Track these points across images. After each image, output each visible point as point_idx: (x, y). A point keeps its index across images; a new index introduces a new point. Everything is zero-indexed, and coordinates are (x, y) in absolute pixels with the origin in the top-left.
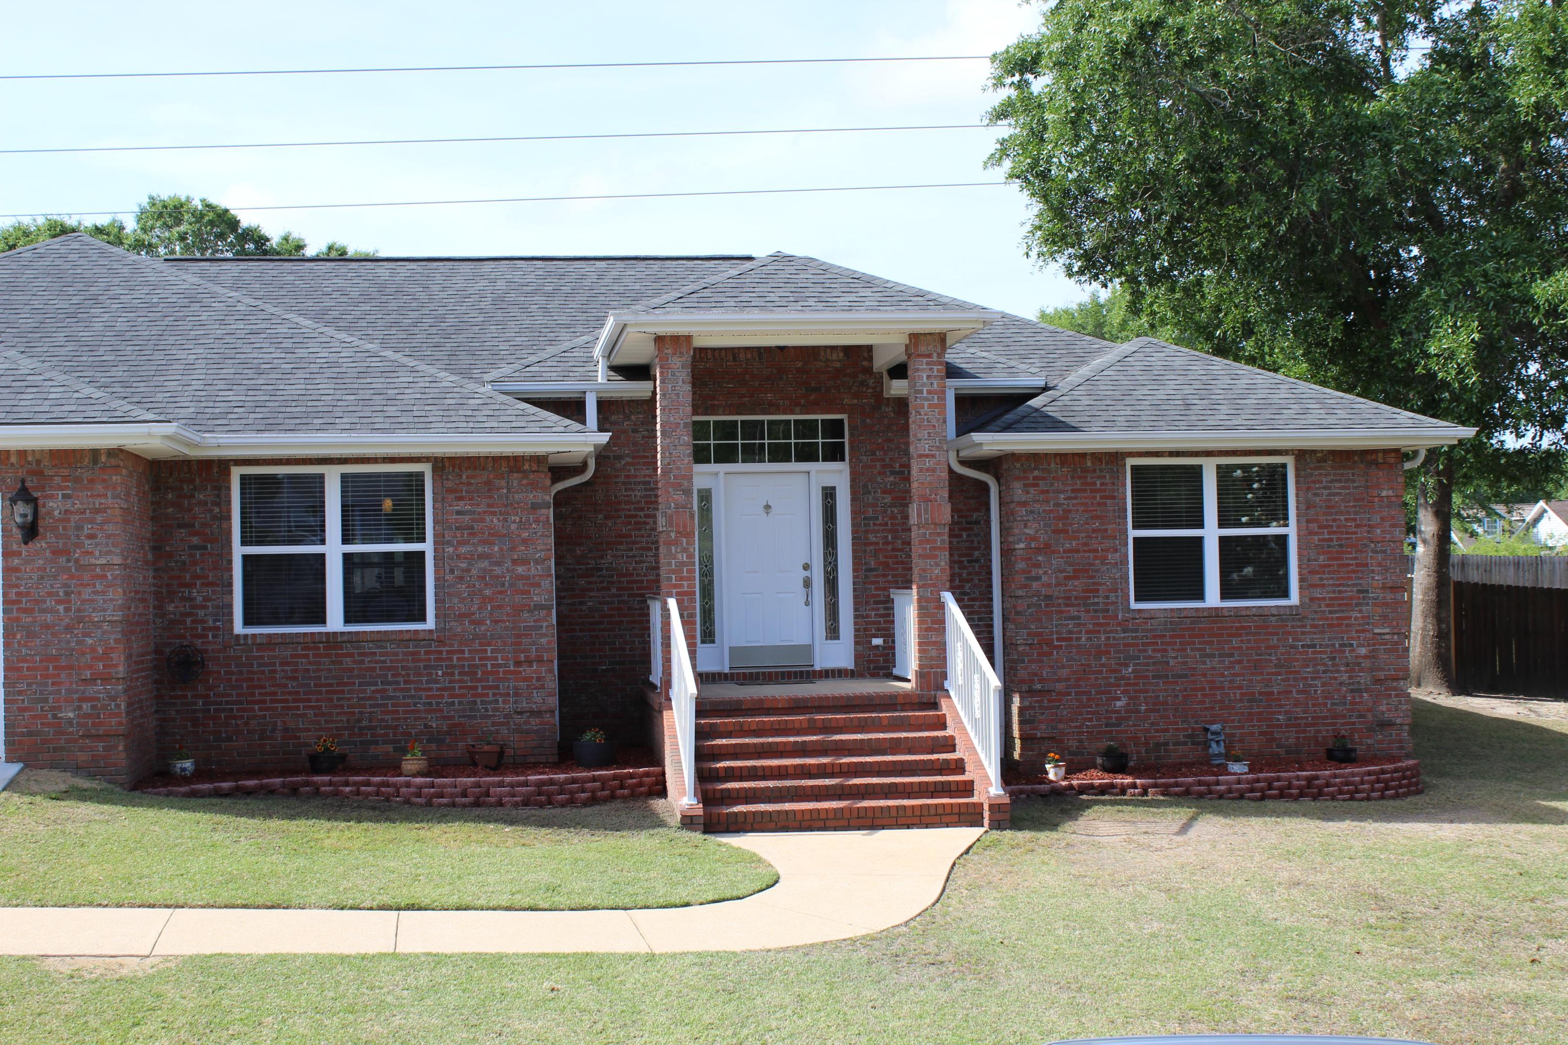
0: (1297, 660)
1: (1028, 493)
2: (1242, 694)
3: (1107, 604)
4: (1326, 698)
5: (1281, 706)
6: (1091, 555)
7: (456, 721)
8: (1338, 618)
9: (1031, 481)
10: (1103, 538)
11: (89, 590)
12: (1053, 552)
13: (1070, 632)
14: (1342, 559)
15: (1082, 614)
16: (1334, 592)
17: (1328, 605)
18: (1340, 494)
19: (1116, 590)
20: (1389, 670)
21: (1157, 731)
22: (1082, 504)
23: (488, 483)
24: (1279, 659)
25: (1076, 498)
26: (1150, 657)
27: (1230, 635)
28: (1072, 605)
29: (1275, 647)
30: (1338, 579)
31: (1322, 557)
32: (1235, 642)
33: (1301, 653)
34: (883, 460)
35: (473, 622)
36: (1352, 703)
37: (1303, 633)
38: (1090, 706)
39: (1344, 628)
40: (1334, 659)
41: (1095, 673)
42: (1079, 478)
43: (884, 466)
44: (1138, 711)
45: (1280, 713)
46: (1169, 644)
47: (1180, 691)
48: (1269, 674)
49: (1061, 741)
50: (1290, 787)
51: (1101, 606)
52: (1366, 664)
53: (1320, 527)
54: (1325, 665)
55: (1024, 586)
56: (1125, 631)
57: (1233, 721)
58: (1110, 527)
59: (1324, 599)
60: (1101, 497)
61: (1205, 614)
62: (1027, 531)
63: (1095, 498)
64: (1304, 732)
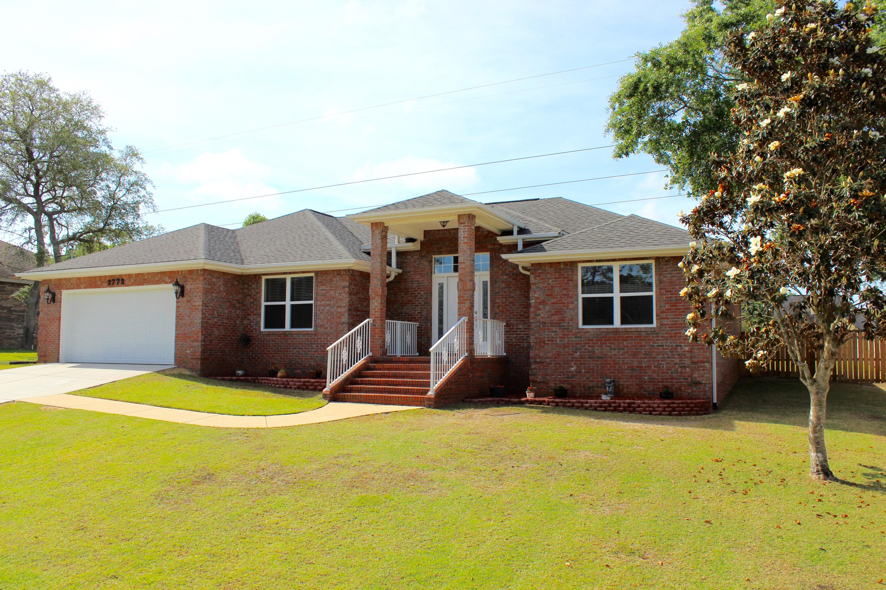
0: (654, 352)
1: (536, 279)
2: (628, 367)
3: (568, 326)
4: (668, 370)
5: (646, 373)
6: (562, 305)
7: (319, 363)
8: (675, 333)
9: (537, 274)
10: (567, 298)
11: (194, 313)
12: (547, 304)
13: (552, 338)
14: (677, 306)
15: (558, 330)
16: (673, 321)
17: (670, 327)
18: (676, 276)
19: (572, 320)
20: (699, 358)
21: (589, 381)
22: (558, 284)
23: (331, 279)
24: (646, 352)
25: (556, 281)
26: (586, 349)
27: (623, 340)
28: (554, 326)
29: (644, 346)
30: (675, 315)
31: (667, 306)
32: (625, 343)
33: (656, 349)
34: (502, 270)
35: (325, 328)
36: (681, 373)
37: (657, 340)
38: (560, 369)
39: (677, 338)
40: (672, 352)
41: (562, 355)
42: (558, 272)
43: (503, 272)
44: (581, 372)
45: (645, 376)
46: (595, 343)
47: (600, 364)
48: (641, 358)
49: (547, 384)
50: (619, 406)
51: (566, 327)
52: (688, 355)
53: (666, 292)
54: (668, 354)
55: (533, 318)
56: (576, 338)
57: (623, 379)
58: (570, 293)
59: (668, 324)
60: (567, 281)
61: (611, 331)
62: (535, 295)
63: (564, 281)
64: (657, 385)
